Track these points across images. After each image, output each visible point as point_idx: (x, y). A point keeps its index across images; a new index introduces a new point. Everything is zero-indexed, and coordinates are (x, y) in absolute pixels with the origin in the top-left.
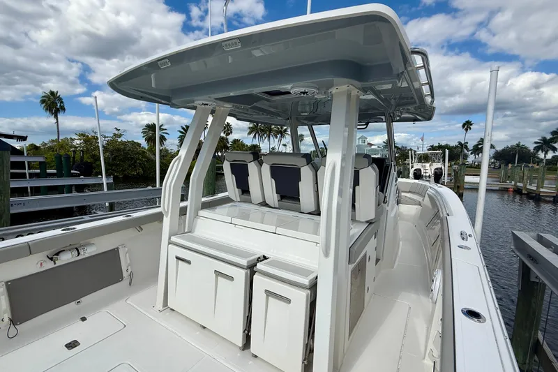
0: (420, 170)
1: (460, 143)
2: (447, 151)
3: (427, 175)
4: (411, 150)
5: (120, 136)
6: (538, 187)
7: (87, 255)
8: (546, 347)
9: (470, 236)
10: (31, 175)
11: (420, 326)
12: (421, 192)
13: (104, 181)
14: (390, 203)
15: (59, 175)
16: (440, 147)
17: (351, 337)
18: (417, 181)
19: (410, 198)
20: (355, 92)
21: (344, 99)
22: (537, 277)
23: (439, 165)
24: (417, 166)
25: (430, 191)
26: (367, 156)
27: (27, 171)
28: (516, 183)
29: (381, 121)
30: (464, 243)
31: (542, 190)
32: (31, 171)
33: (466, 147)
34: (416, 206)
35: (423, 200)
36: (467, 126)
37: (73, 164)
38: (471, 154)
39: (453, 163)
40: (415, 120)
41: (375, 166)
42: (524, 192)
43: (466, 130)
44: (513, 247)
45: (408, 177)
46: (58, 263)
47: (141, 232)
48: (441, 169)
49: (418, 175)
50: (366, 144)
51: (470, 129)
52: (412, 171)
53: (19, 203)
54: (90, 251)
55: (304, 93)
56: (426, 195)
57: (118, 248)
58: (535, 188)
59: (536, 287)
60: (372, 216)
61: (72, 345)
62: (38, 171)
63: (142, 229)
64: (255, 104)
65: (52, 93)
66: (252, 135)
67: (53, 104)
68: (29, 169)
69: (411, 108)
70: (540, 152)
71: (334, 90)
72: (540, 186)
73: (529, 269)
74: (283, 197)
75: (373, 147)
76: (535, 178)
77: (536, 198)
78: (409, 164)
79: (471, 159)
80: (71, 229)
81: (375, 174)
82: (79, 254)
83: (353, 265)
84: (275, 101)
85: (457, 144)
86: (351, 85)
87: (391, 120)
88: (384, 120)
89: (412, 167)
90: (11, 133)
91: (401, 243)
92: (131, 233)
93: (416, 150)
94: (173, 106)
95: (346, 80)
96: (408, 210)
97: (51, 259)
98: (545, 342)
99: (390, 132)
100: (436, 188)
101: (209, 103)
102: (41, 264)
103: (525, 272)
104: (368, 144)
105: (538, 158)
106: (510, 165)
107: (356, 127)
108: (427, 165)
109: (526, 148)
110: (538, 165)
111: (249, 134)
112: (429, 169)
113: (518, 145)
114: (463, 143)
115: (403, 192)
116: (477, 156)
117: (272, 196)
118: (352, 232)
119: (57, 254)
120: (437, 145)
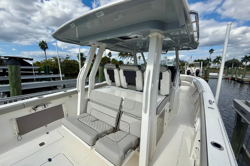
0: (190, 70)
1: (208, 59)
2: (202, 62)
3: (193, 72)
4: (186, 62)
5: (69, 58)
6: (242, 78)
7: (49, 108)
8: (247, 152)
9: (213, 102)
10: (36, 74)
11: (188, 141)
12: (190, 80)
13: (61, 76)
14: (176, 86)
15: (45, 74)
16: (199, 61)
17: (157, 146)
18: (188, 76)
19: (185, 83)
20: (160, 36)
21: (155, 40)
22: (244, 120)
23: (198, 68)
24: (188, 69)
25: (194, 80)
26: (166, 66)
27: (34, 72)
28: (232, 76)
29: (173, 50)
30: (211, 106)
31: (244, 79)
32: (36, 72)
33: (210, 60)
34: (188, 87)
35: (191, 84)
36: (211, 51)
37: (51, 69)
38: (212, 63)
39: (204, 67)
40: (189, 49)
41: (170, 70)
42: (236, 79)
43: (211, 53)
44: (233, 106)
45: (184, 74)
46: (37, 111)
47: (71, 98)
48: (199, 70)
49: (189, 73)
50: (167, 59)
51: (213, 52)
52: (186, 71)
53: (26, 86)
54: (50, 106)
55: (136, 37)
56: (193, 82)
57: (62, 104)
58: (241, 78)
59: (243, 125)
60: (168, 93)
61: (42, 144)
62: (38, 72)
63: (71, 97)
64: (116, 44)
65: (43, 42)
66: (120, 57)
67: (44, 46)
68: (35, 71)
69: (187, 44)
70: (244, 62)
71: (150, 36)
72: (244, 77)
73: (241, 116)
74: (129, 84)
75: (170, 61)
76: (241, 73)
77: (242, 82)
78: (185, 68)
79: (212, 66)
80: (42, 97)
81: (169, 74)
82: (45, 107)
83: (158, 115)
84: (125, 42)
85: (206, 59)
86: (159, 32)
87: (178, 49)
88: (174, 50)
89: (186, 69)
90: (27, 58)
91: (181, 102)
92: (67, 98)
93: (188, 62)
94: (81, 45)
95: (156, 30)
96: (184, 88)
97: (34, 109)
98: (247, 150)
99: (177, 55)
100: (197, 79)
101: (96, 43)
102: (30, 111)
103: (239, 118)
104: (168, 60)
105: (243, 65)
106: (230, 68)
107: (161, 53)
108: (193, 68)
109: (237, 60)
110: (242, 68)
111: (119, 56)
112: (193, 70)
113: (234, 59)
114: (209, 59)
115: (182, 80)
116: (215, 64)
117: (124, 83)
118: (158, 100)
119: (36, 107)
120: (198, 60)
